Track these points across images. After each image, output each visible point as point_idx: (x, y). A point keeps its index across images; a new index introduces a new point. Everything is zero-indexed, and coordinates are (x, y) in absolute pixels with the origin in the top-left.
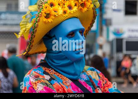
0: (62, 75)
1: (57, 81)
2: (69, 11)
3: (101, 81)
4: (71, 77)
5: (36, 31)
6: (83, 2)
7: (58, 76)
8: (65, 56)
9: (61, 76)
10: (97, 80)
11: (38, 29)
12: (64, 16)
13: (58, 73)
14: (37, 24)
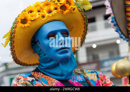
0: (49, 77)
1: (40, 81)
2: (47, 15)
3: (100, 81)
4: (59, 77)
5: (14, 36)
6: (62, 5)
7: (45, 77)
8: (49, 58)
9: (47, 78)
10: (95, 80)
11: (15, 35)
12: (42, 20)
13: (45, 75)
14: (14, 29)
